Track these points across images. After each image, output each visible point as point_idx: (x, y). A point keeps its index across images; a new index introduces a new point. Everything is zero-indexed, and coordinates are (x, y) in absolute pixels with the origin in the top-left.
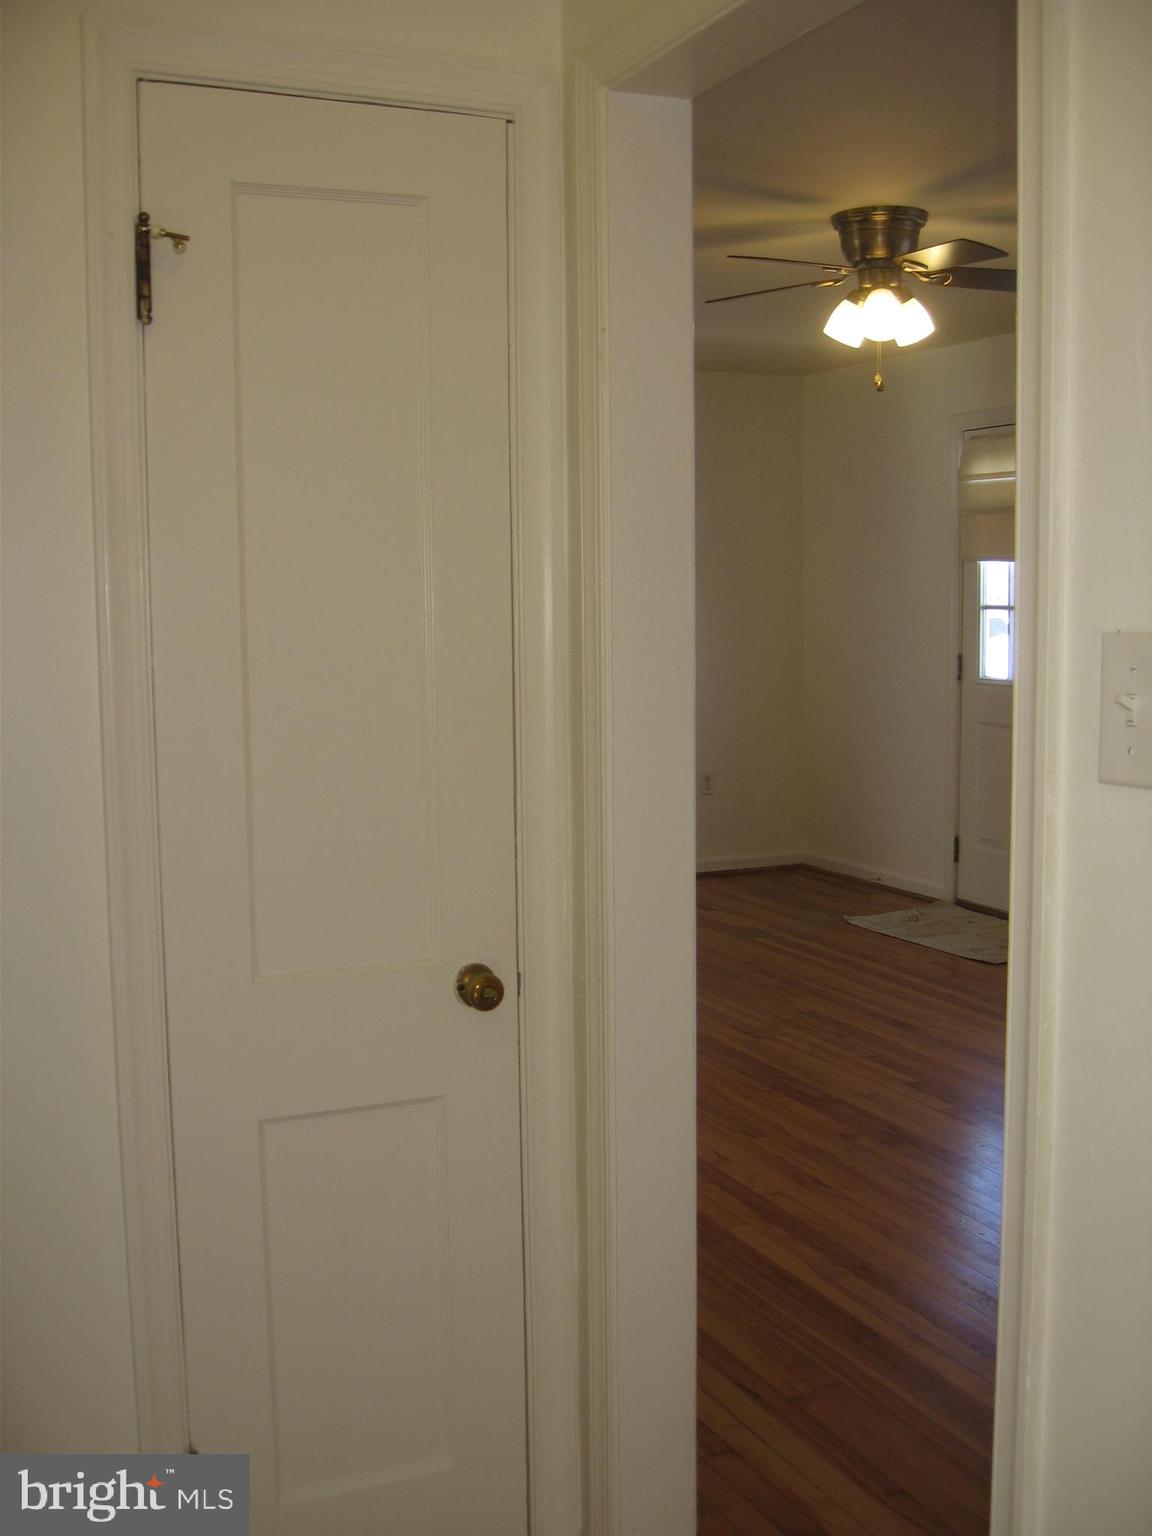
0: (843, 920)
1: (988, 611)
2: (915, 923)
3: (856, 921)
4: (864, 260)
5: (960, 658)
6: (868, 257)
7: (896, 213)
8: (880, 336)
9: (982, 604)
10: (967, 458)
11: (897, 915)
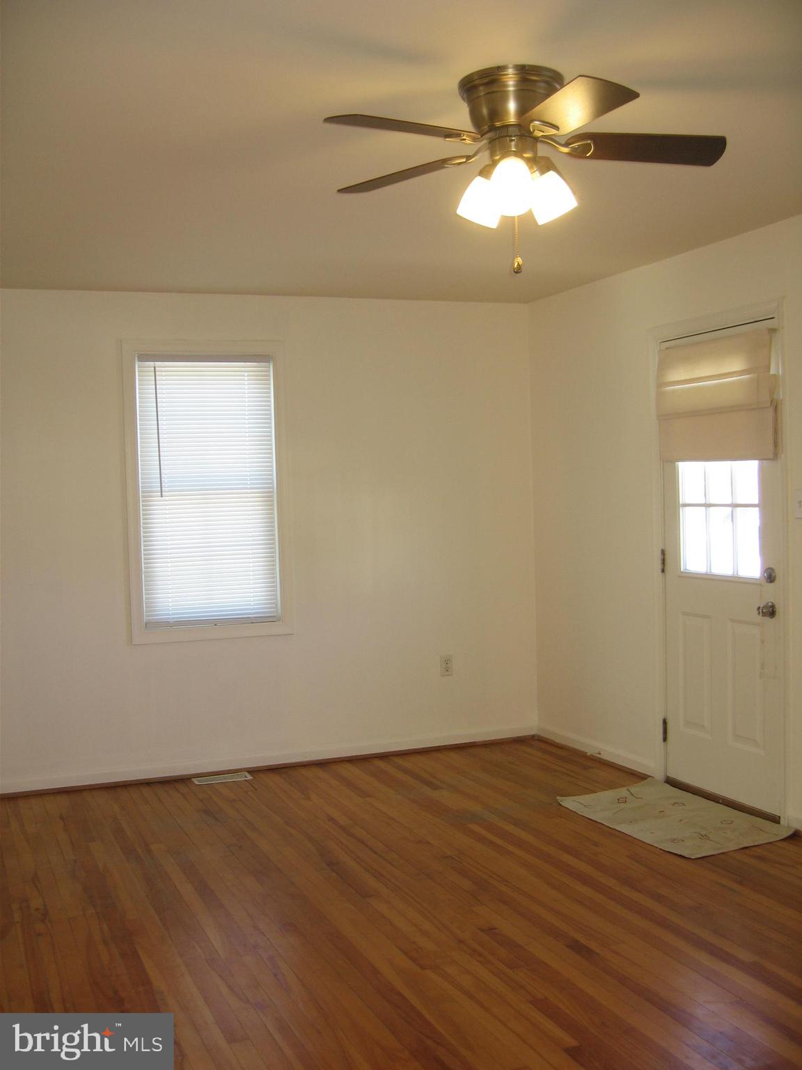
0: (557, 801)
1: (687, 508)
2: (622, 805)
3: (570, 803)
4: (492, 128)
5: (663, 552)
6: (498, 124)
7: (527, 74)
8: (516, 210)
9: (681, 502)
10: (663, 366)
11: (607, 796)
